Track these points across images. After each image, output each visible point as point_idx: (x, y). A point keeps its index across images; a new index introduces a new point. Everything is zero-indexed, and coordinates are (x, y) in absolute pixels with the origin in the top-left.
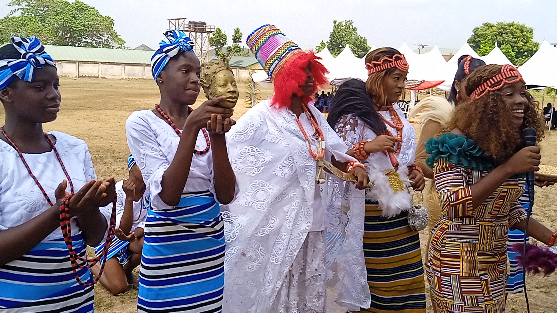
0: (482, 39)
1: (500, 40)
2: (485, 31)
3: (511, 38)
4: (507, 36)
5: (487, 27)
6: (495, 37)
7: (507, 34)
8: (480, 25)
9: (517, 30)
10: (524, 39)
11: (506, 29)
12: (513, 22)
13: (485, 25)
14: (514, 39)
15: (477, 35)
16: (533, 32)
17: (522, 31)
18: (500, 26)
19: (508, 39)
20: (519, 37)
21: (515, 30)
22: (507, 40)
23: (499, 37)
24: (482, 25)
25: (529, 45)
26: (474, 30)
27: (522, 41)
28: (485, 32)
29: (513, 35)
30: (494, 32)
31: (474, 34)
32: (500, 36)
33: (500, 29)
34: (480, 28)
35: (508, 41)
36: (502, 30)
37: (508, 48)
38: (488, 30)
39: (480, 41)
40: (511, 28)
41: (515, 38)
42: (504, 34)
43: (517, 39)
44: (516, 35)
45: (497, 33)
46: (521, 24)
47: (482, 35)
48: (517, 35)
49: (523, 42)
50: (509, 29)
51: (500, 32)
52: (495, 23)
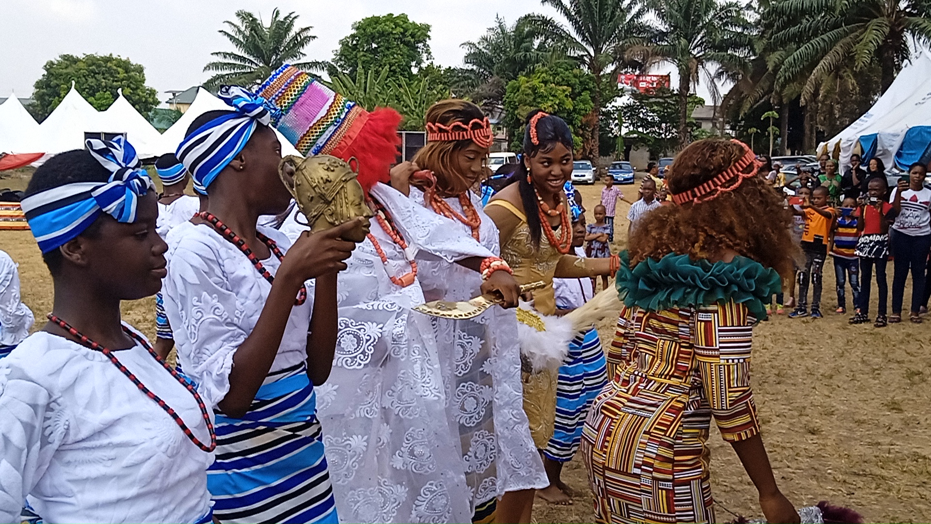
0: (62, 82)
1: (93, 84)
2: (66, 68)
3: (111, 81)
4: (104, 78)
5: (68, 63)
6: (84, 79)
7: (103, 74)
8: (55, 58)
9: (119, 69)
10: (131, 83)
11: (99, 66)
12: (111, 55)
13: (65, 59)
14: (115, 83)
15: (53, 75)
16: (145, 72)
17: (127, 71)
18: (90, 62)
19: (106, 83)
20: (123, 80)
21: (115, 68)
22: (103, 84)
23: (90, 80)
24: (60, 59)
25: (141, 93)
26: (45, 66)
27: (128, 86)
28: (65, 71)
29: (113, 77)
30: (82, 71)
31: (46, 73)
32: (92, 77)
33: (90, 66)
34: (56, 62)
35: (106, 87)
36: (94, 67)
37: (107, 98)
38: (70, 68)
39: (58, 85)
40: (109, 64)
41: (116, 81)
42: (99, 74)
43: (120, 83)
44: (118, 76)
45: (87, 73)
46: (124, 58)
47: (61, 75)
48: (121, 76)
49: (131, 89)
50: (106, 67)
51: (93, 71)
52: (81, 56)
